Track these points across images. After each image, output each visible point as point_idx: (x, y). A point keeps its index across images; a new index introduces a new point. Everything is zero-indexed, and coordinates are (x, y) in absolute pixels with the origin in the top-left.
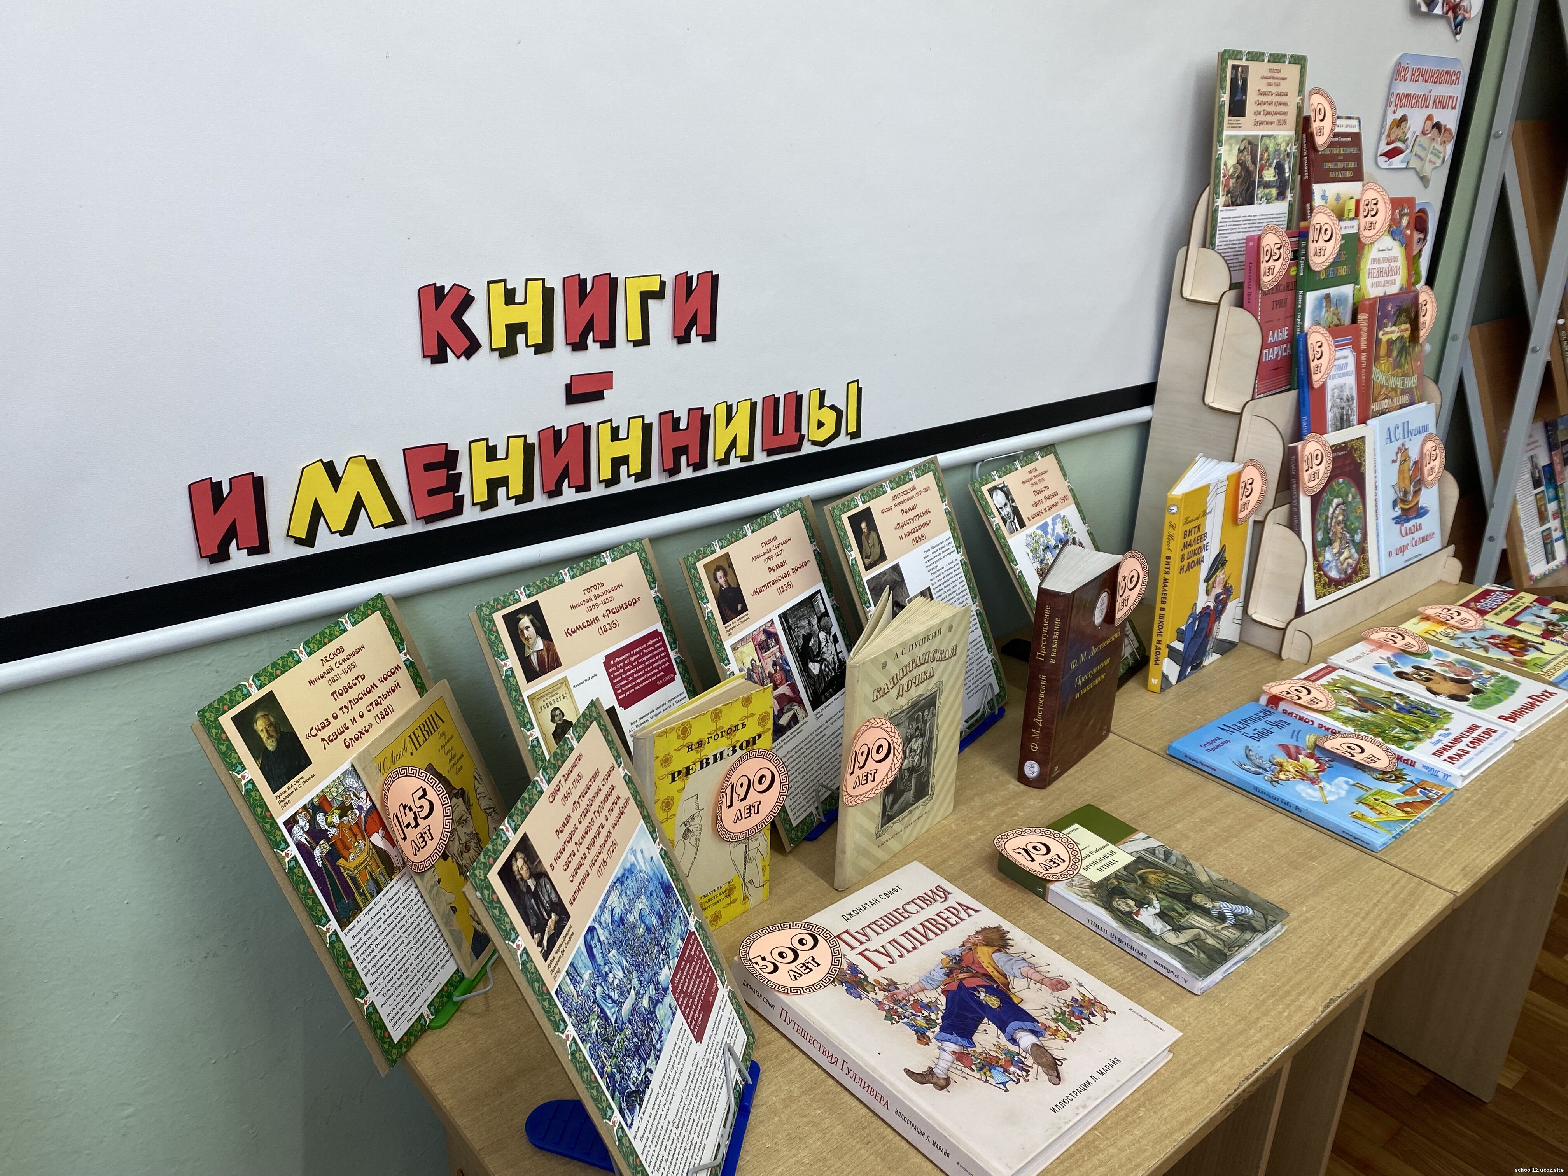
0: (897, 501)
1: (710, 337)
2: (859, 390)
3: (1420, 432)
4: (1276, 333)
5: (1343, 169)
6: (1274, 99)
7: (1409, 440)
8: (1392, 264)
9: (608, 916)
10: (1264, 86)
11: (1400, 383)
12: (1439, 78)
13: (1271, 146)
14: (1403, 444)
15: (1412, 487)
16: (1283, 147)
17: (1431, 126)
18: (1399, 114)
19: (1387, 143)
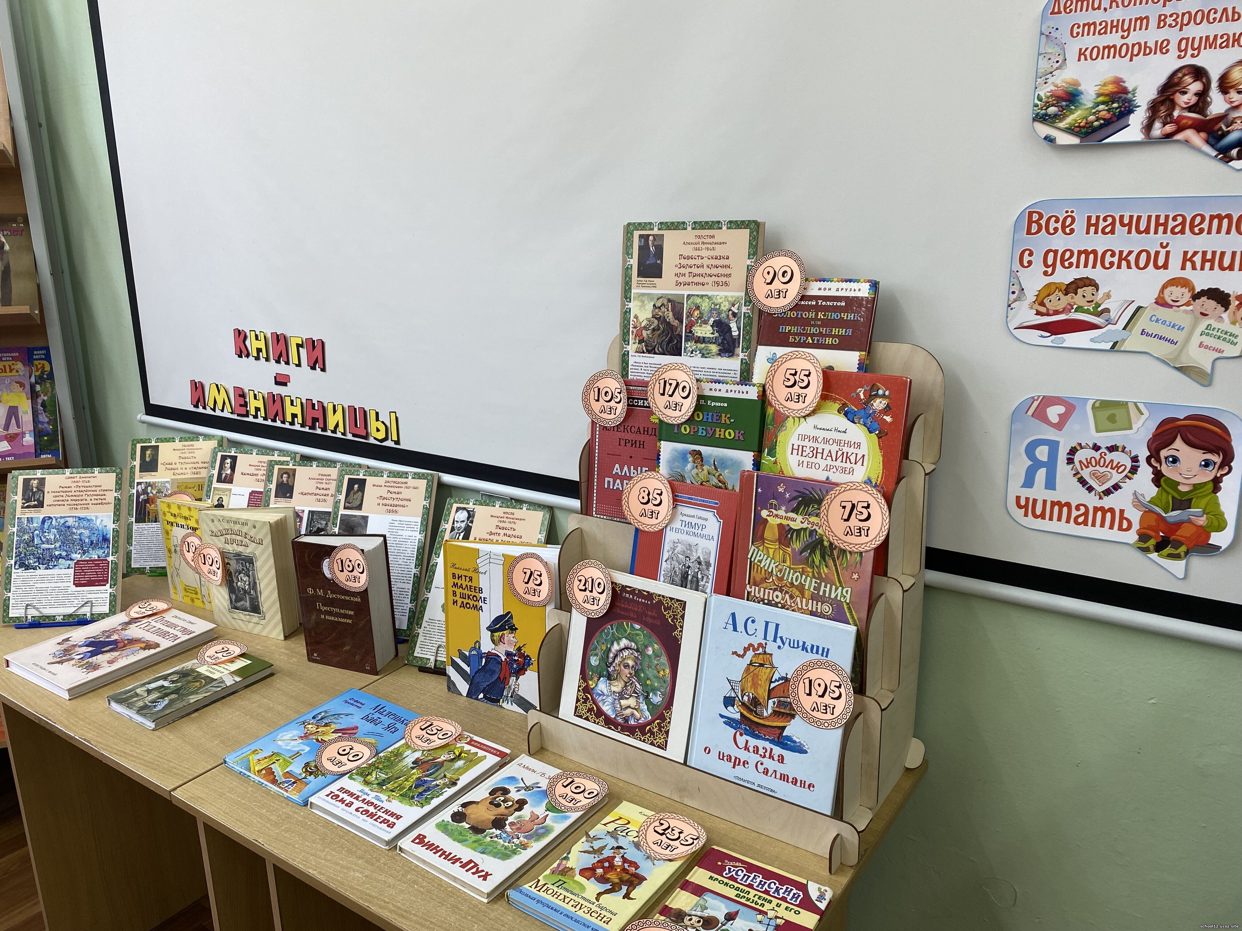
0: (388, 484)
1: (323, 370)
2: (397, 418)
3: (804, 648)
4: (626, 468)
5: (821, 334)
6: (706, 262)
7: (776, 645)
8: (845, 449)
9: (62, 521)
10: (688, 251)
11: (810, 584)
12: (1189, 226)
13: (705, 306)
14: (760, 645)
15: (771, 702)
16: (725, 306)
17: (1187, 296)
18: (1064, 276)
19: (1038, 313)
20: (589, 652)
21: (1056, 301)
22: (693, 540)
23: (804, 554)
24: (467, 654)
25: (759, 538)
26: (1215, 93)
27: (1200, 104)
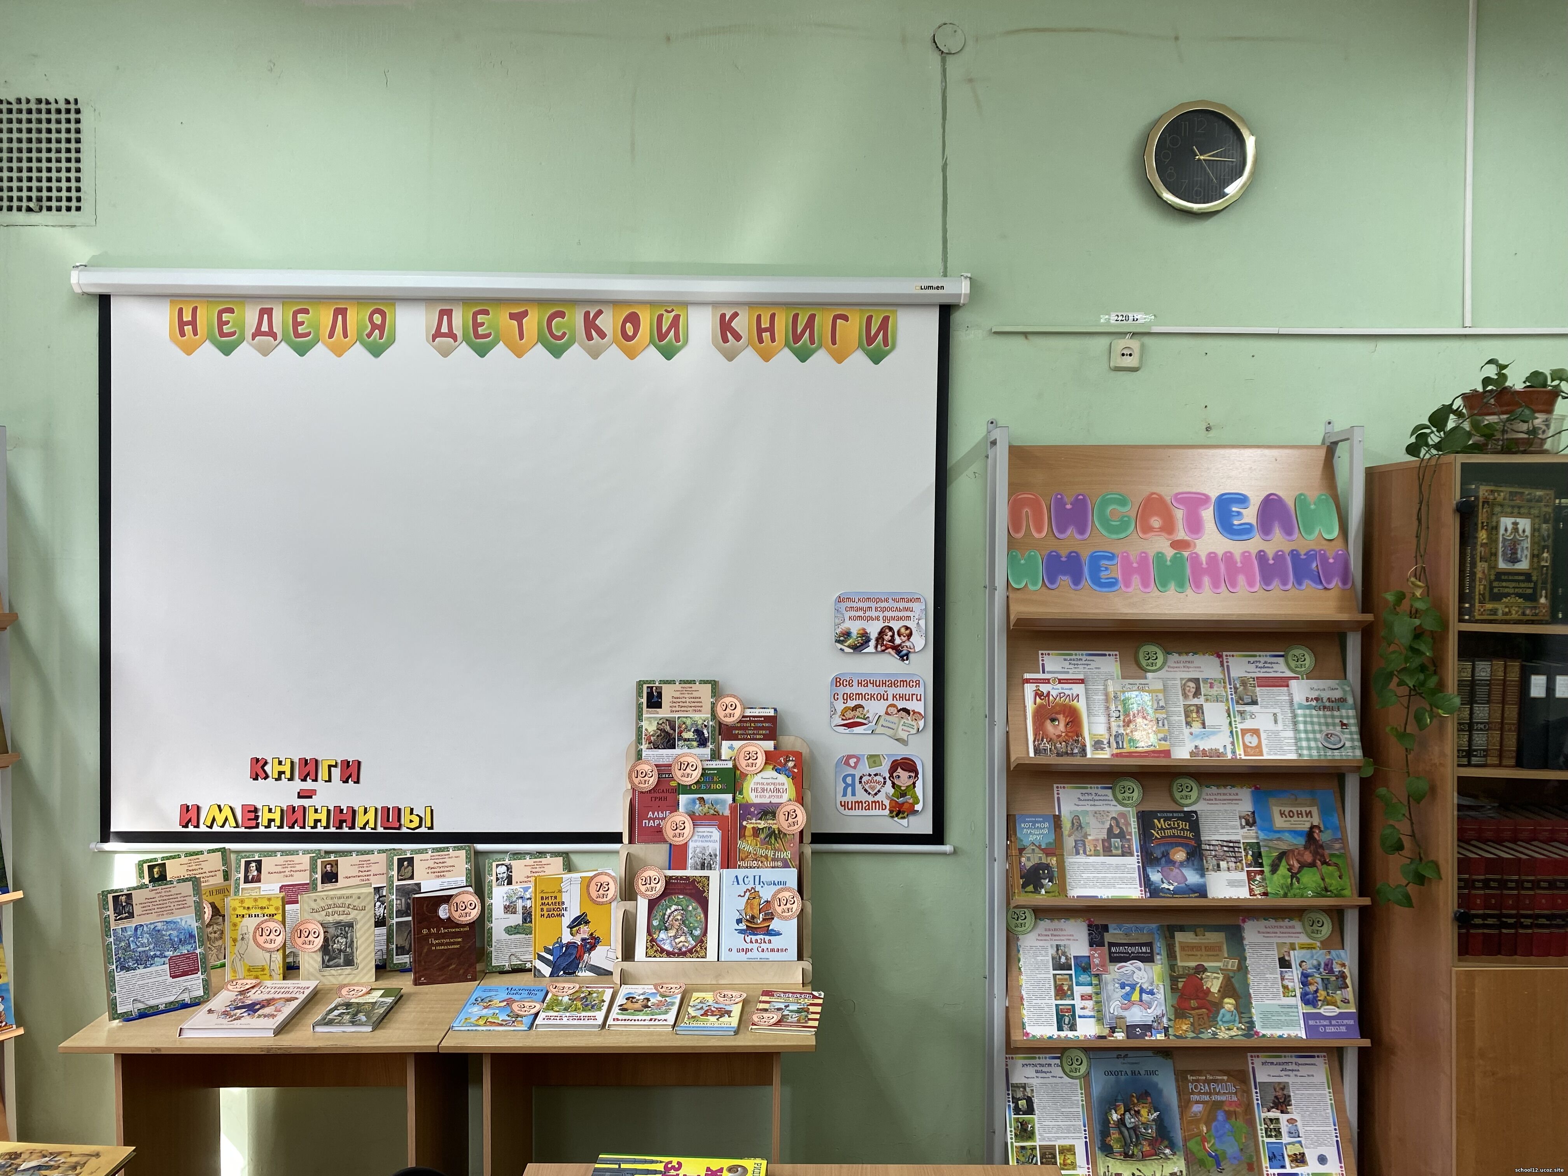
0: (433, 859)
1: (357, 782)
3: (774, 884)
4: (656, 813)
5: (754, 734)
6: (688, 700)
7: (760, 886)
8: (777, 787)
9: (152, 926)
10: (677, 694)
11: (770, 854)
12: (894, 684)
13: (688, 722)
14: (752, 888)
15: (761, 915)
16: (700, 722)
17: (896, 711)
18: (851, 704)
19: (843, 719)
20: (652, 919)
21: (850, 714)
22: (705, 844)
23: (767, 839)
24: (551, 947)
25: (743, 836)
26: (896, 636)
27: (892, 640)
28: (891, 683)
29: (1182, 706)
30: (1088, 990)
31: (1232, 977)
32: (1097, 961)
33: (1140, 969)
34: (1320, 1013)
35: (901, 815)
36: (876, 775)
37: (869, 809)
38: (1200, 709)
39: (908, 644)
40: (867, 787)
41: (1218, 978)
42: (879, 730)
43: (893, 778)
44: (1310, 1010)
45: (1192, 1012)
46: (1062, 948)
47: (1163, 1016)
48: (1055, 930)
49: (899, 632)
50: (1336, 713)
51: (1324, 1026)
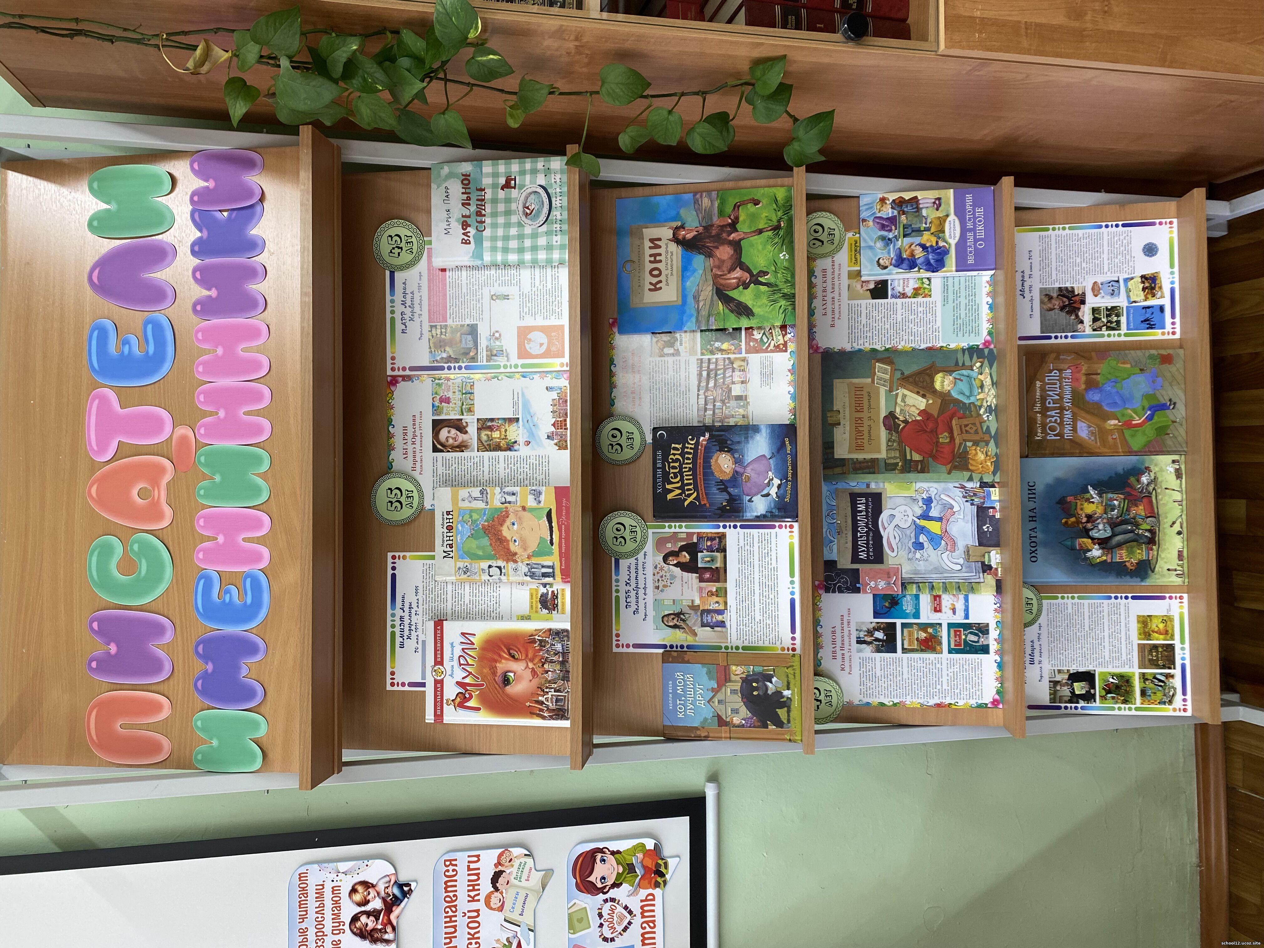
12: (451, 903)
17: (497, 894)
26: (368, 908)
27: (375, 914)
28: (449, 907)
29: (481, 453)
30: (925, 600)
31: (902, 374)
32: (882, 584)
33: (893, 516)
34: (956, 245)
35: (663, 869)
36: (600, 916)
37: (653, 922)
38: (485, 425)
39: (381, 887)
40: (619, 929)
41: (904, 396)
42: (527, 919)
43: (605, 887)
44: (951, 260)
45: (957, 442)
46: (862, 634)
47: (963, 487)
48: (834, 642)
49: (359, 904)
50: (489, 195)
51: (976, 240)
